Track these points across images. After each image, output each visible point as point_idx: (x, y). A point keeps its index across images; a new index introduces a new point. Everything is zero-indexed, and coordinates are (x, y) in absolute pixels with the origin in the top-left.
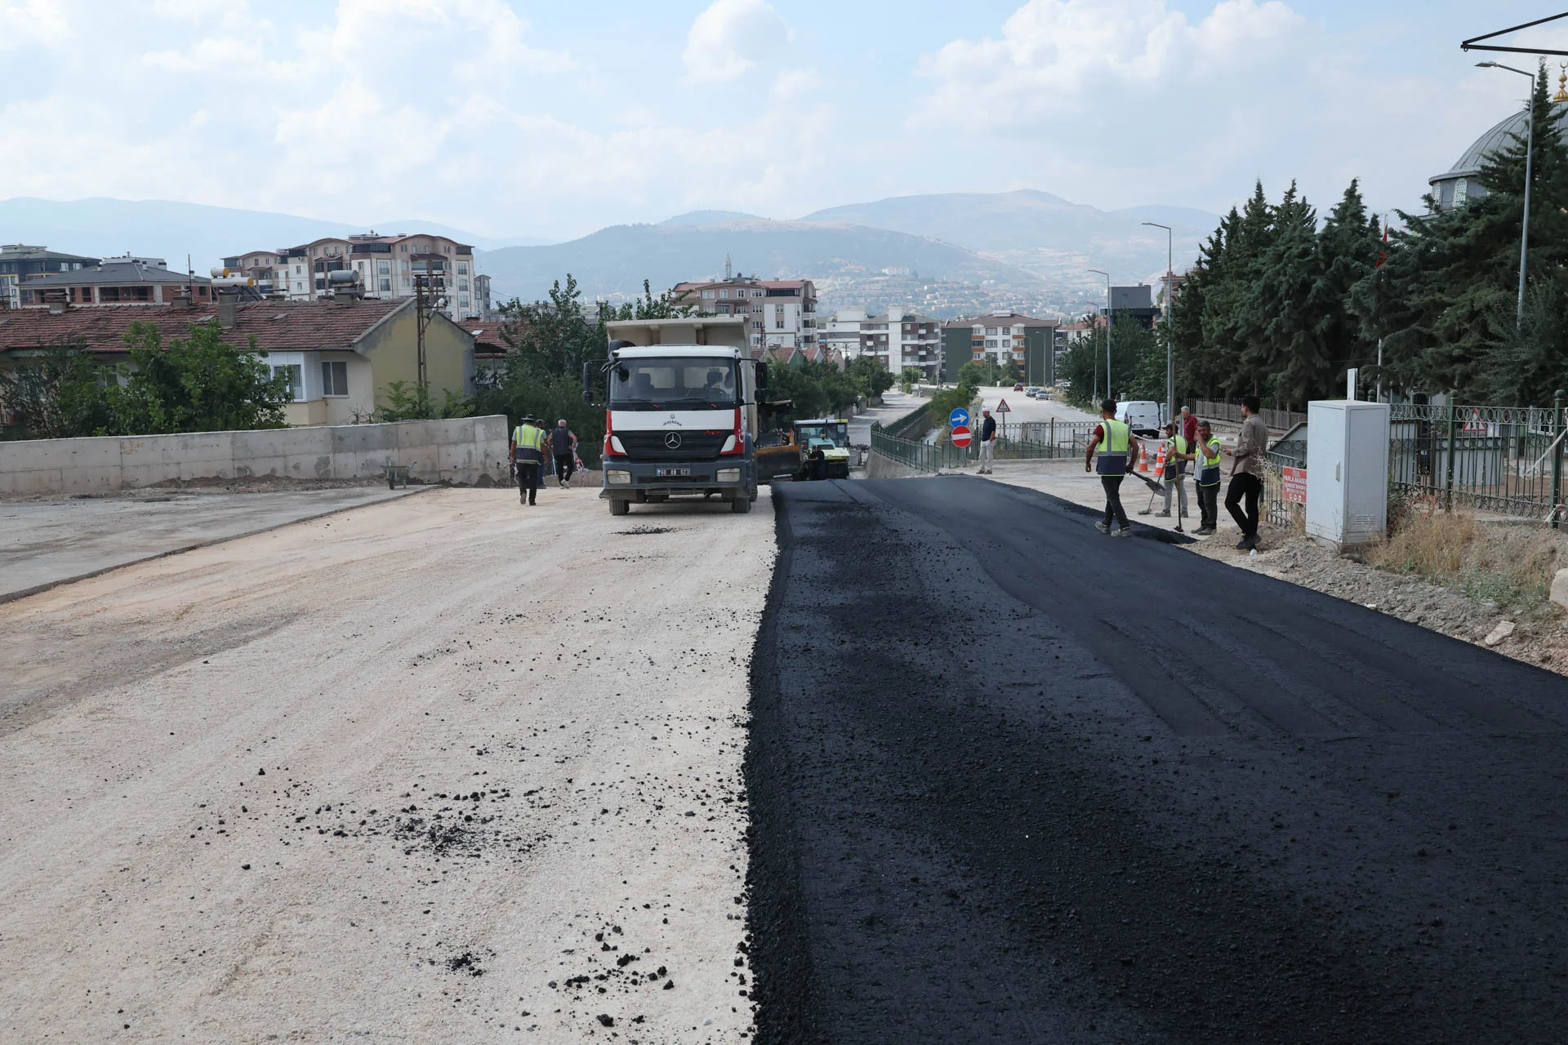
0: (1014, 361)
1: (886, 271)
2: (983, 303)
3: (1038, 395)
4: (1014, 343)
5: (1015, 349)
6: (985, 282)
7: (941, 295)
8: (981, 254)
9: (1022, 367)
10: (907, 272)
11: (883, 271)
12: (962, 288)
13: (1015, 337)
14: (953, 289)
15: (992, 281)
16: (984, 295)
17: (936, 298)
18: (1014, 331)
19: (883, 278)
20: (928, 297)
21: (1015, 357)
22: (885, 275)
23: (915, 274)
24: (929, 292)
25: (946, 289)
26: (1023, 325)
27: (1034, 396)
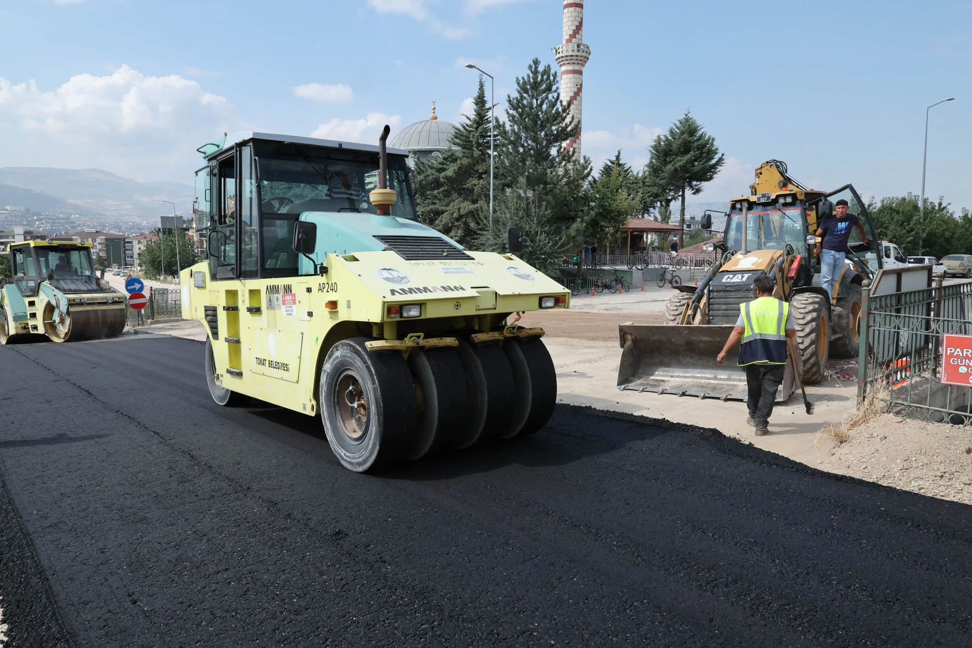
0: (100, 256)
1: (8, 208)
2: (73, 227)
3: (121, 275)
4: (99, 247)
5: (100, 250)
6: (73, 216)
7: (46, 222)
8: (70, 201)
9: (106, 260)
10: (22, 209)
11: (6, 208)
12: (60, 219)
13: (99, 244)
14: (53, 219)
15: (77, 216)
16: (73, 223)
17: (42, 224)
18: (98, 240)
19: (6, 212)
20: (37, 223)
21: (101, 254)
22: (7, 210)
23: (28, 210)
24: (37, 220)
25: (49, 219)
26: (104, 237)
27: (119, 275)
